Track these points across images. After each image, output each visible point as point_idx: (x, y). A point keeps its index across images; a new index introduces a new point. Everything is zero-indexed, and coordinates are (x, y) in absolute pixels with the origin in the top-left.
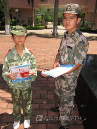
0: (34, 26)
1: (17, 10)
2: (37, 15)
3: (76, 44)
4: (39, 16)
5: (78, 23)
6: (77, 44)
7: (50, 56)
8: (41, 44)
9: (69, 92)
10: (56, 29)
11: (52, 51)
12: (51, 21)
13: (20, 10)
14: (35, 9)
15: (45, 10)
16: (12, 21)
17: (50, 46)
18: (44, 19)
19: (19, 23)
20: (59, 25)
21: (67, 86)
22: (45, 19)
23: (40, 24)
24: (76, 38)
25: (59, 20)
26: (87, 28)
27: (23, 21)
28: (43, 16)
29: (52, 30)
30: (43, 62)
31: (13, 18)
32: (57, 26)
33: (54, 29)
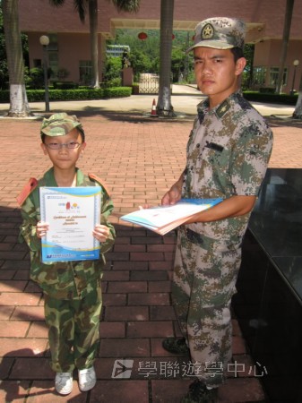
0: (97, 85)
1: (45, 40)
2: (108, 51)
3: (234, 137)
4: (113, 54)
5: (237, 73)
6: (238, 136)
7: (151, 179)
8: (122, 141)
9: (215, 284)
10: (166, 95)
11: (158, 162)
12: (151, 71)
13: (54, 40)
14: (100, 36)
15: (131, 37)
16: (29, 74)
17: (151, 148)
18: (129, 64)
19: (51, 79)
20: (175, 81)
21: (208, 265)
22: (132, 66)
23: (118, 80)
24: (235, 119)
25: (177, 65)
26: (261, 90)
27: (64, 73)
28: (125, 55)
29: (156, 98)
30: (132, 197)
31: (32, 63)
32: (169, 87)
33: (161, 93)
